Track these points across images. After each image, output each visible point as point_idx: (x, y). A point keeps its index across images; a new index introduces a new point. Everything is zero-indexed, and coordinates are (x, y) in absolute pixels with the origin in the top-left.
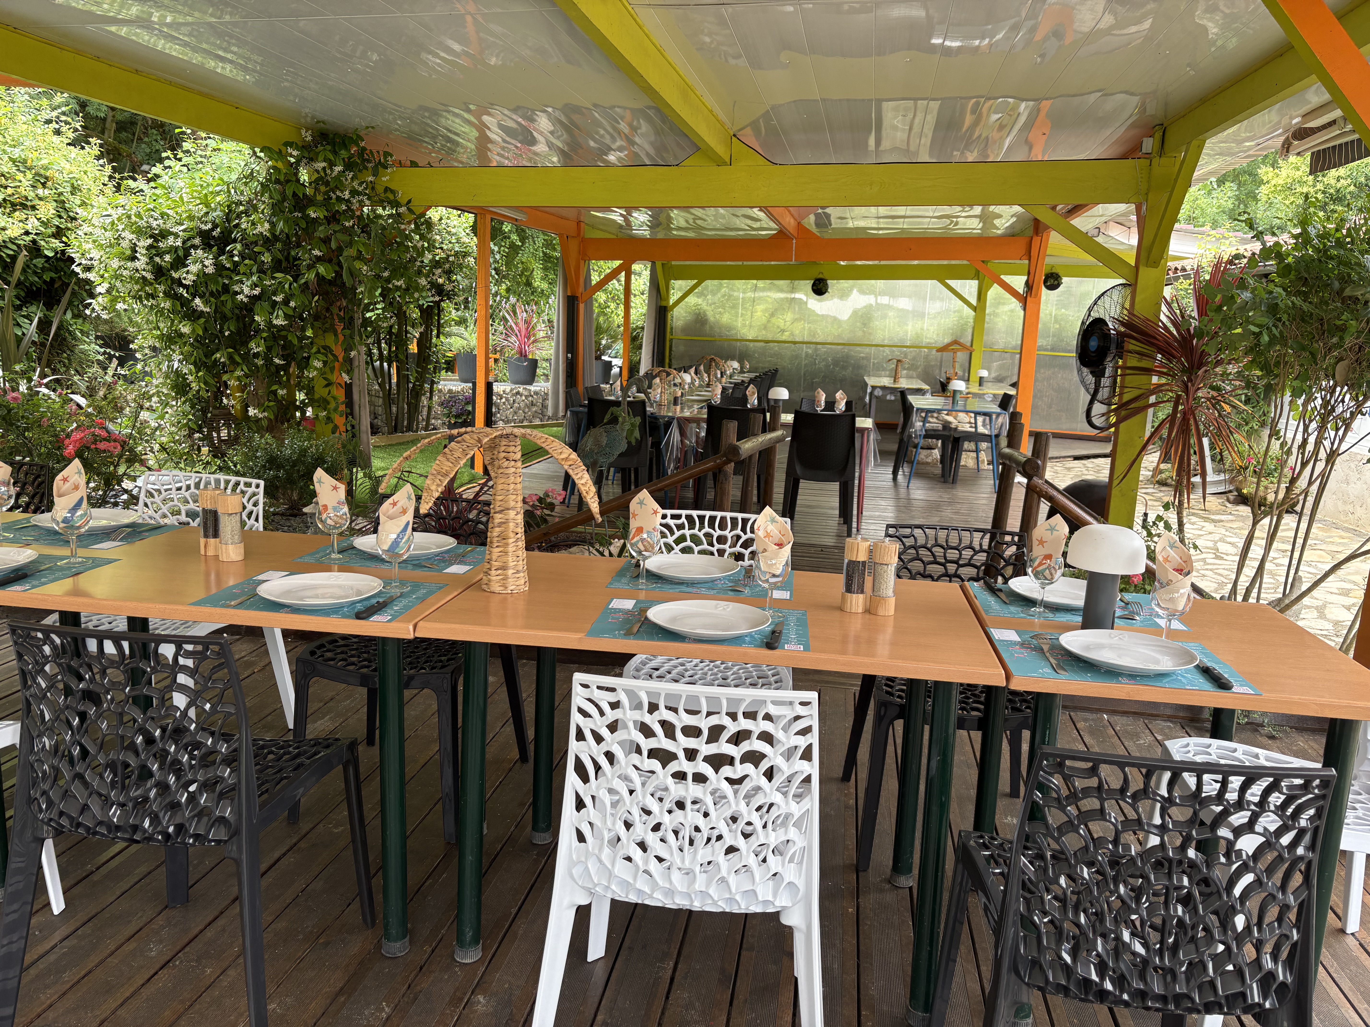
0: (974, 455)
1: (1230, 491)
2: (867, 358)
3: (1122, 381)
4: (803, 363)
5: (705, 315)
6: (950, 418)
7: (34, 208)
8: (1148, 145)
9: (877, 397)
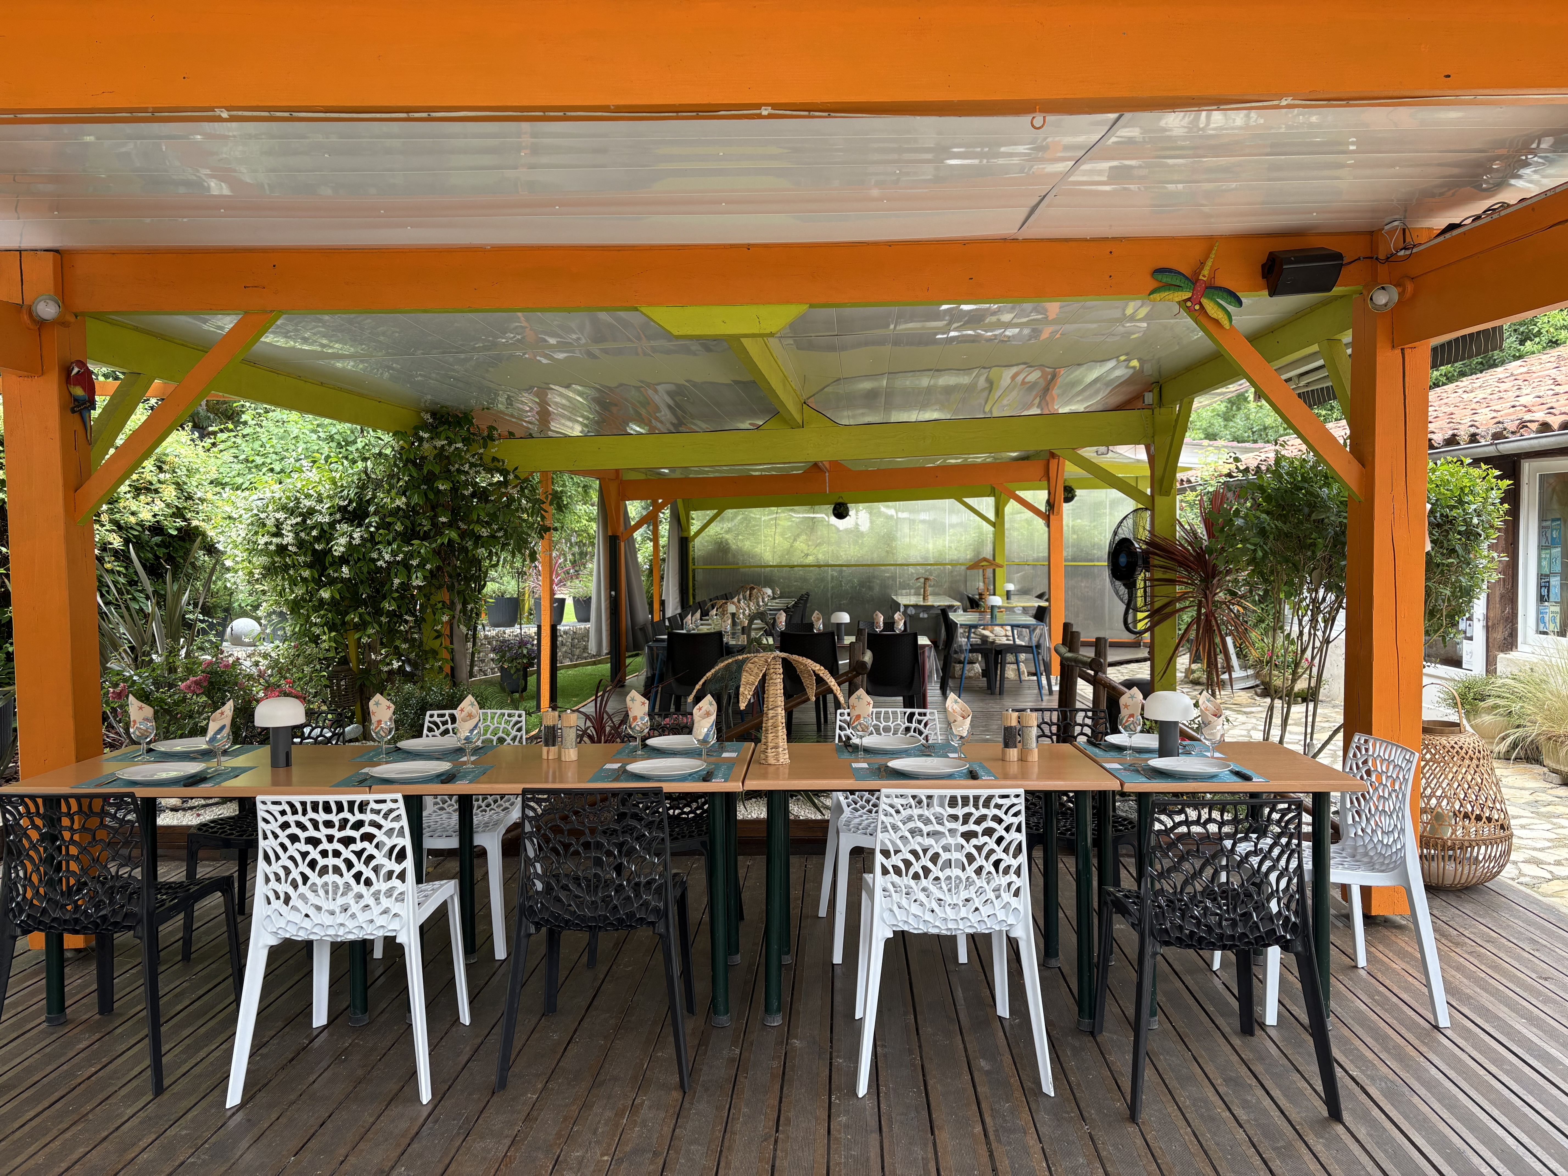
0: (1015, 666)
1: (1257, 686)
2: (893, 578)
3: (1152, 591)
4: (830, 586)
5: (727, 544)
6: (986, 633)
7: (156, 491)
8: (1149, 398)
9: (910, 616)
